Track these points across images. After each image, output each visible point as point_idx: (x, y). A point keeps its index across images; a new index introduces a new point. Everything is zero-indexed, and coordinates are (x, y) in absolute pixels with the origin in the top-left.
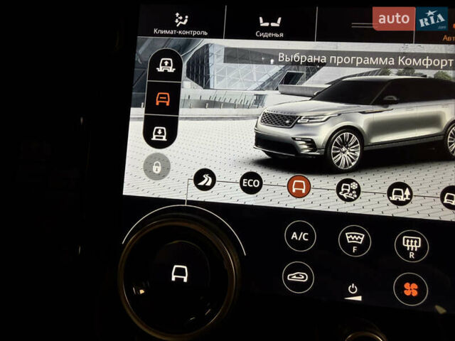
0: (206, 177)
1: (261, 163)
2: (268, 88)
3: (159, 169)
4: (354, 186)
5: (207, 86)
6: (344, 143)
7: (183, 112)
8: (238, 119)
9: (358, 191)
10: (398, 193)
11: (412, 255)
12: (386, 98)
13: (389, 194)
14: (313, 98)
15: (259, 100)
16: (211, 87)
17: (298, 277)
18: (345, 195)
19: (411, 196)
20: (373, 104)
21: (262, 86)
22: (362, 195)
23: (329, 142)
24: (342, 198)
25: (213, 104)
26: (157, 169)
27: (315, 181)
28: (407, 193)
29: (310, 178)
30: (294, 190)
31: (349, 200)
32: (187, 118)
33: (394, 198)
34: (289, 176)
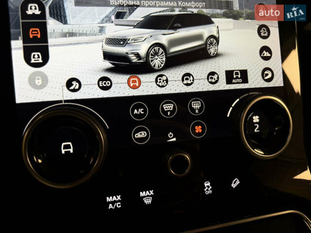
0: (74, 83)
1: (109, 70)
2: (106, 22)
3: (40, 82)
4: (164, 78)
5: (65, 23)
6: (156, 54)
7: (51, 41)
8: (90, 43)
9: (167, 81)
10: (187, 79)
11: (197, 111)
12: (175, 25)
13: (183, 80)
14: (135, 27)
15: (102, 30)
16: (68, 22)
17: (141, 135)
18: (160, 84)
19: (193, 80)
20: (169, 29)
21: (103, 20)
22: (169, 82)
23: (148, 54)
24: (159, 86)
25: (72, 34)
26: (39, 82)
27: (143, 77)
28: (191, 78)
29: (140, 76)
30: (132, 85)
31: (163, 86)
32: (54, 45)
33: (185, 82)
34: (128, 77)
